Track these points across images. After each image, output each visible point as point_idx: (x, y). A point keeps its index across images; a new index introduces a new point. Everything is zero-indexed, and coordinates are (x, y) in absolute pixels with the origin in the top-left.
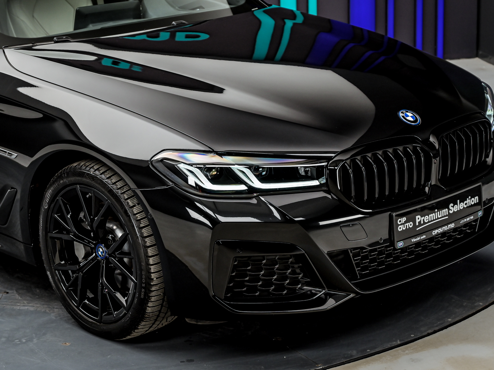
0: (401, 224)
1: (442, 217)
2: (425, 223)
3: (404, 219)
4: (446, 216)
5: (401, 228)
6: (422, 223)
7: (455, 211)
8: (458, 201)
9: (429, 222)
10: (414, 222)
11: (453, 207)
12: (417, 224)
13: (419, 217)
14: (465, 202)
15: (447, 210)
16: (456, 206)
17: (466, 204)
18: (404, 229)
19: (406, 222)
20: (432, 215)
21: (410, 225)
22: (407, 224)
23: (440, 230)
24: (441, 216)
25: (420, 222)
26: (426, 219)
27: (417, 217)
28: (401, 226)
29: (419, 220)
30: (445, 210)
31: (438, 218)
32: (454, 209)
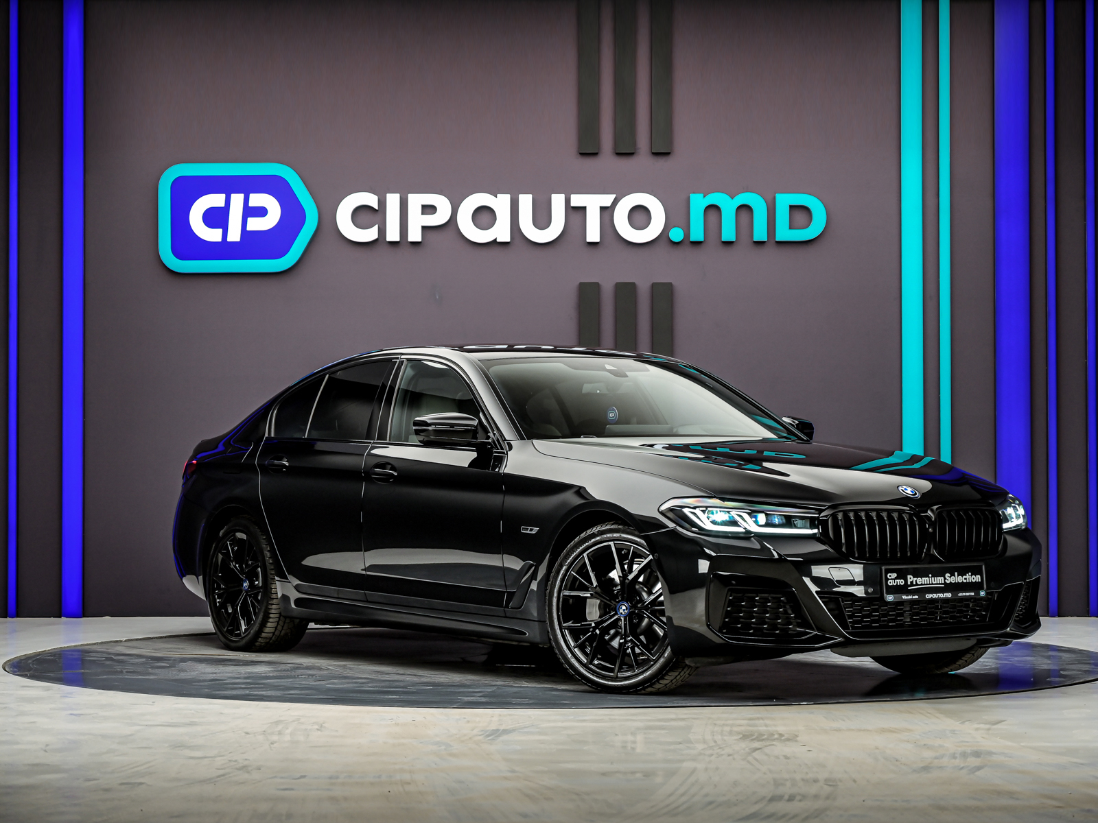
0: (891, 579)
1: (937, 584)
2: (917, 585)
3: (894, 575)
4: (942, 584)
5: (891, 583)
6: (914, 583)
7: (953, 582)
8: (956, 573)
9: (922, 584)
10: (906, 581)
11: (950, 577)
12: (909, 583)
13: (911, 577)
14: (964, 577)
15: (942, 578)
16: (952, 577)
17: (965, 579)
18: (895, 584)
19: (896, 578)
20: (925, 579)
21: (901, 582)
22: (898, 581)
23: (935, 596)
24: (936, 582)
25: (912, 582)
26: (919, 580)
27: (909, 577)
28: (891, 581)
29: (911, 580)
30: (940, 578)
31: (932, 584)
32: (951, 579)
